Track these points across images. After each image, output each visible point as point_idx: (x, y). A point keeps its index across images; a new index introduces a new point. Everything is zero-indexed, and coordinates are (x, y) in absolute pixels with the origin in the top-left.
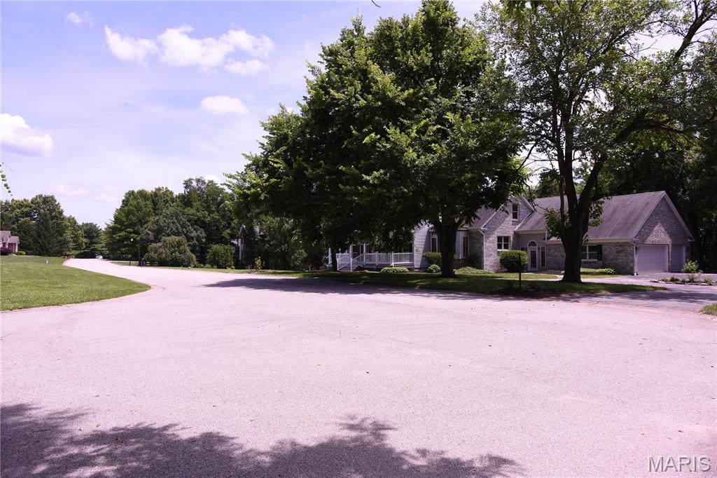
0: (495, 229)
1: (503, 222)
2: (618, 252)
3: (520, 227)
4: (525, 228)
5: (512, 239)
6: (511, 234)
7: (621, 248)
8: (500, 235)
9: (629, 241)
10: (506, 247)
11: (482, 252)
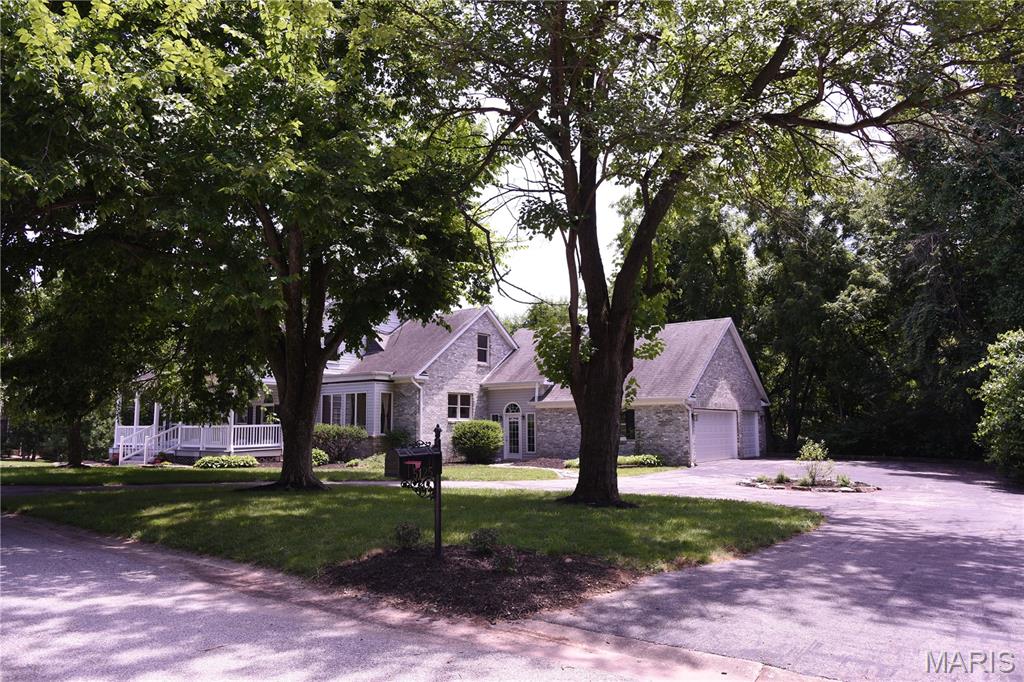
0: (443, 379)
1: (460, 368)
2: (663, 424)
3: (492, 377)
4: (500, 379)
5: (475, 399)
6: (474, 390)
7: (667, 416)
8: (454, 390)
9: (683, 402)
10: (465, 413)
11: (416, 424)
